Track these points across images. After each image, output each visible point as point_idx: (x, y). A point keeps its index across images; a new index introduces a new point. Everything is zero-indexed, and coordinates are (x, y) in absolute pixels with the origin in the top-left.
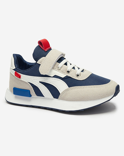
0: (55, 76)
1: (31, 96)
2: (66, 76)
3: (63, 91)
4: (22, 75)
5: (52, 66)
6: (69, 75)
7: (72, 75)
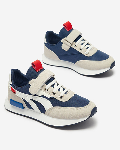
0: (43, 96)
1: (23, 108)
2: (51, 96)
3: (48, 109)
4: (16, 91)
5: (40, 88)
6: (54, 96)
7: (57, 97)
